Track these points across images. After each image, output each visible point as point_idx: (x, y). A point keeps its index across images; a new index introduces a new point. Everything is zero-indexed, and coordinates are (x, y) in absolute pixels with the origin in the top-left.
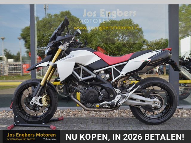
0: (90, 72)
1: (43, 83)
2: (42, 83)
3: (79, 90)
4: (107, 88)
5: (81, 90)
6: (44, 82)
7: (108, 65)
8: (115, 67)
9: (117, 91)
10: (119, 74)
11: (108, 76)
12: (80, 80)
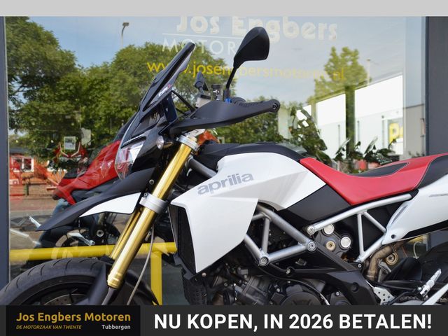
0: (295, 232)
1: (116, 277)
2: (113, 278)
3: (248, 295)
4: (351, 285)
5: (253, 294)
6: (120, 275)
7: (349, 206)
8: (370, 211)
9: (380, 296)
10: (381, 234)
11: (346, 242)
12: (263, 263)
